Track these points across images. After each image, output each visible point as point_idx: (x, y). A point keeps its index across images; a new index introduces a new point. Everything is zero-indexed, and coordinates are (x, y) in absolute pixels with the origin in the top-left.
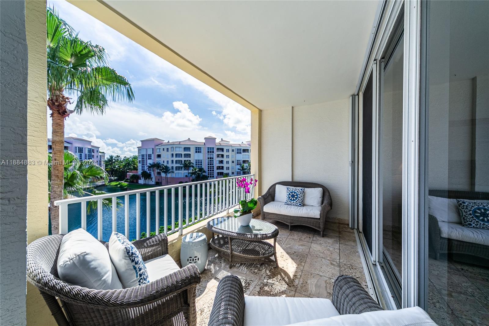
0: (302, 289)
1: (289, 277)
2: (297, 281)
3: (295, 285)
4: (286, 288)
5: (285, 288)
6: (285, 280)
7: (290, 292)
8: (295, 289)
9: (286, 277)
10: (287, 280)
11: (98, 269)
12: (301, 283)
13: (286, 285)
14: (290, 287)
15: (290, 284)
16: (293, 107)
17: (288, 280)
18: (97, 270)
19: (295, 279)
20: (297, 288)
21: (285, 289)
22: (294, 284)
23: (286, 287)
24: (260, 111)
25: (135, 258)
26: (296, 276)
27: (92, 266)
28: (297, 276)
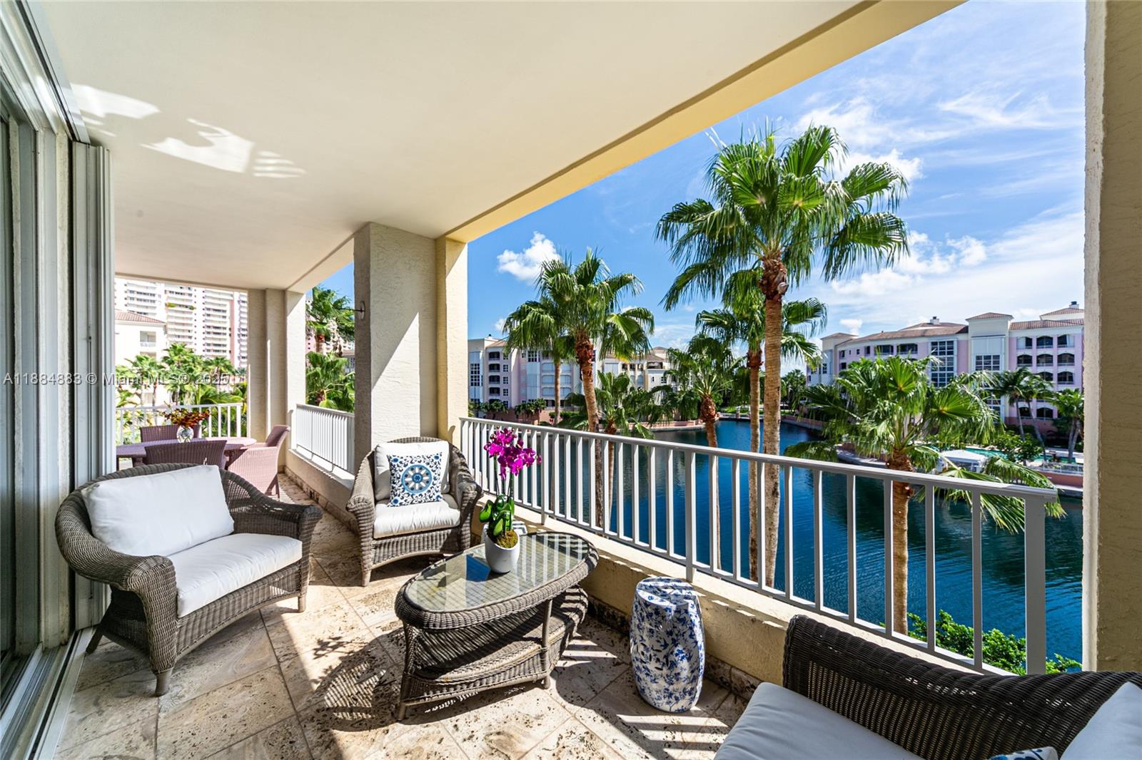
0: (284, 731)
1: (343, 725)
2: (312, 735)
3: (309, 726)
4: (324, 700)
5: (329, 699)
6: (344, 709)
7: (309, 701)
8: (303, 717)
9: (349, 718)
10: (340, 716)
12: (299, 741)
13: (330, 706)
14: (318, 711)
15: (325, 716)
17: (337, 718)
19: (321, 736)
20: (300, 723)
21: (326, 698)
22: (314, 724)
23: (328, 702)
26: (328, 747)
28: (323, 747)
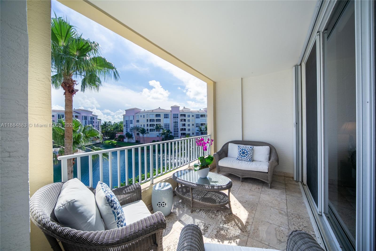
0: (254, 235)
1: (242, 223)
2: (249, 228)
3: (248, 230)
4: (240, 233)
5: (238, 233)
6: (238, 226)
7: (243, 237)
8: (247, 234)
9: (239, 223)
10: (240, 226)
11: (84, 213)
12: (252, 229)
13: (240, 230)
14: (243, 232)
15: (243, 229)
16: (242, 79)
18: (84, 215)
19: (248, 225)
20: (249, 233)
21: (239, 234)
22: (246, 230)
23: (239, 232)
24: (215, 83)
25: (113, 205)
26: (248, 222)
27: (80, 211)
28: (249, 223)
